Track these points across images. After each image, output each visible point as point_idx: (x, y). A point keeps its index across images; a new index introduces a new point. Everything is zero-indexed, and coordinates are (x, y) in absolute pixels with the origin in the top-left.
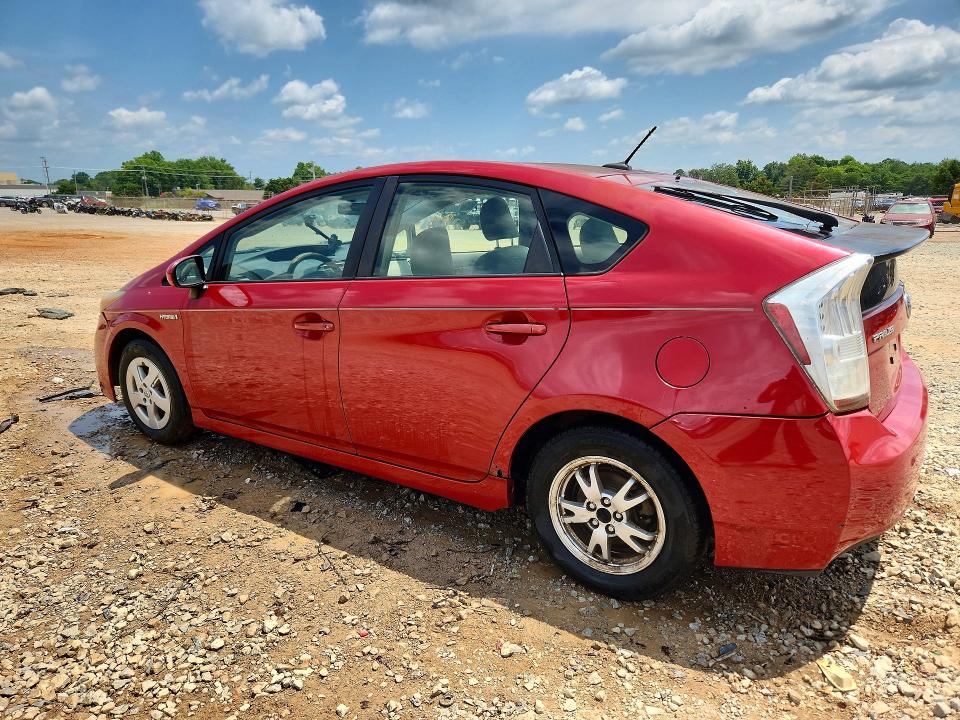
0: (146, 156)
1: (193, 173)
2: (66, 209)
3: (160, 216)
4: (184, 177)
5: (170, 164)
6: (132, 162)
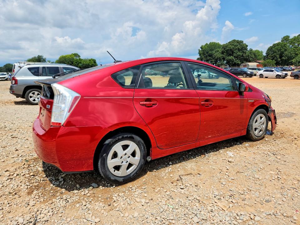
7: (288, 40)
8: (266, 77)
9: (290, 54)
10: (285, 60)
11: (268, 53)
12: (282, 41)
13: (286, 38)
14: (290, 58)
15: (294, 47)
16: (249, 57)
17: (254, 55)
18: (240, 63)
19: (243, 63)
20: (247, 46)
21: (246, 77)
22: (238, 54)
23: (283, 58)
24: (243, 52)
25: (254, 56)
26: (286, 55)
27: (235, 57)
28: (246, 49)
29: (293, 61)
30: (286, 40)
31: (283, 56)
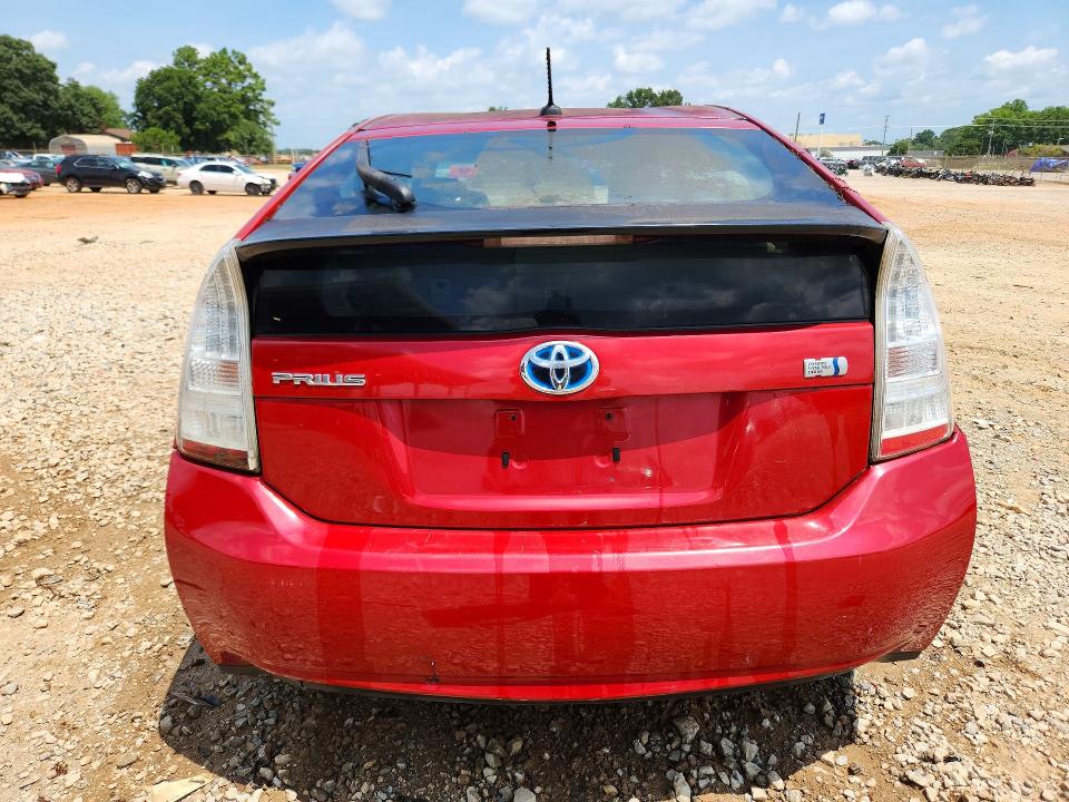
0: (1006, 107)
1: (1061, 124)
2: (873, 171)
3: (967, 179)
4: (1047, 130)
5: (1033, 115)
6: (986, 115)
7: (196, 63)
8: (212, 193)
9: (214, 113)
10: (206, 133)
11: (141, 105)
12: (176, 64)
13: (187, 56)
14: (219, 127)
15: (220, 91)
16: (74, 114)
17: (94, 105)
18: (43, 134)
19: (56, 135)
20: (54, 66)
21: (139, 192)
22: (23, 94)
23: (198, 125)
24: (44, 89)
25: (93, 111)
26: (204, 117)
27: (12, 106)
28: (54, 80)
29: (231, 136)
30: (187, 61)
31: (196, 119)
